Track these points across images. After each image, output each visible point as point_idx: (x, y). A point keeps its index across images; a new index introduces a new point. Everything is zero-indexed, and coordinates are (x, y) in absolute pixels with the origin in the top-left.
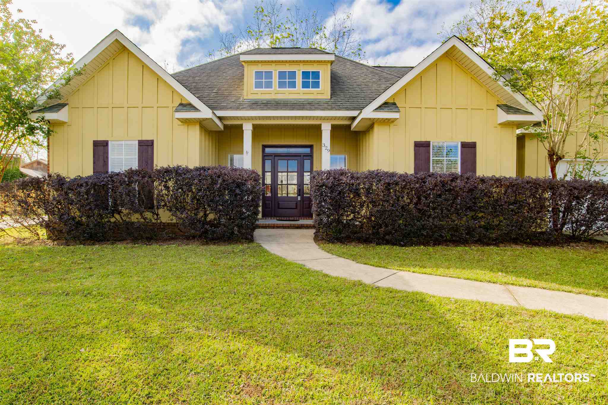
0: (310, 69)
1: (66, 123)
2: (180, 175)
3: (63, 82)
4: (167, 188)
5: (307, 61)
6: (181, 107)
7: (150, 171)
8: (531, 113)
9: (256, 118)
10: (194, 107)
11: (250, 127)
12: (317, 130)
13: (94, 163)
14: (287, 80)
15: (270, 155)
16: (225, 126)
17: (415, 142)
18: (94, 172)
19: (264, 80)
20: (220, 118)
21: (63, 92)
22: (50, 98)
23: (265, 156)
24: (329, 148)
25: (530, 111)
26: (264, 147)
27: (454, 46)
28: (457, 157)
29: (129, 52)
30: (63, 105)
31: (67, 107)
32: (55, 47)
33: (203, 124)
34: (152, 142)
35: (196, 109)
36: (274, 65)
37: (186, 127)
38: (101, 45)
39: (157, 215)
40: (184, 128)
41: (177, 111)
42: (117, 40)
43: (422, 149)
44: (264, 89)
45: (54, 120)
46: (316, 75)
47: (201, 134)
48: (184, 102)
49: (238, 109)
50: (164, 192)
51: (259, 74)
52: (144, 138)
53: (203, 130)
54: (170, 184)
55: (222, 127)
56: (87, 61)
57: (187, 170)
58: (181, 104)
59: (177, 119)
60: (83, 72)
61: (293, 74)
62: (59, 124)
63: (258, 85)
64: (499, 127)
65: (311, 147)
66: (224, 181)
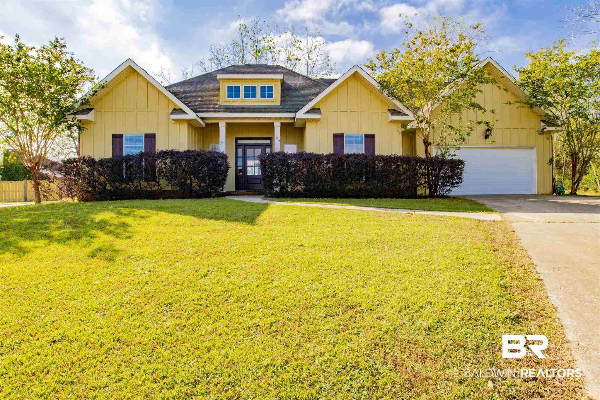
0: (266, 84)
1: (92, 121)
2: (174, 155)
3: (92, 93)
4: (165, 164)
5: (264, 79)
6: (174, 111)
7: (153, 153)
8: (408, 115)
9: (228, 118)
10: (184, 111)
11: (224, 125)
12: (270, 126)
13: (113, 149)
14: (250, 92)
15: (241, 145)
16: (207, 124)
17: (334, 134)
18: (113, 156)
19: (234, 92)
20: (202, 119)
21: (91, 100)
22: (82, 104)
23: (237, 146)
24: (279, 139)
25: (407, 114)
26: (237, 139)
27: (356, 71)
28: (362, 144)
29: (138, 73)
30: (91, 110)
31: (93, 111)
32: (87, 71)
33: (190, 122)
34: (154, 135)
35: (185, 113)
36: (241, 81)
37: (178, 124)
38: (119, 68)
39: (158, 183)
40: (177, 125)
41: (172, 113)
42: (130, 66)
43: (338, 139)
44: (234, 98)
45: (85, 120)
46: (270, 88)
47: (189, 130)
48: (177, 108)
49: (214, 112)
50: (164, 166)
51: (230, 88)
52: (149, 133)
53: (190, 127)
54: (168, 161)
55: (204, 125)
56: (109, 80)
57: (178, 153)
58: (175, 109)
59: (172, 119)
60: (105, 87)
61: (254, 88)
62: (88, 122)
63: (230, 96)
64: (390, 124)
65: (271, 139)
66: (202, 158)
